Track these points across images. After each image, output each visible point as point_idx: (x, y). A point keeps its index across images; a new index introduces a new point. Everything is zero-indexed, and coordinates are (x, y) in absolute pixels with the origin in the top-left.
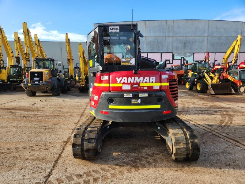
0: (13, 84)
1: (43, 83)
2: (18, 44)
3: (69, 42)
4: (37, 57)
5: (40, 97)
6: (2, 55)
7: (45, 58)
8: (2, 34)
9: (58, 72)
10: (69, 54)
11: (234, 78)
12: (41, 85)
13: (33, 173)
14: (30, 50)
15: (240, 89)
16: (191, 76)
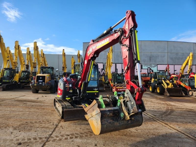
0: (23, 84)
1: (45, 84)
2: (29, 56)
3: (65, 55)
4: (41, 65)
5: (42, 94)
6: (17, 64)
7: (47, 66)
8: (19, 50)
9: (56, 76)
10: (64, 63)
11: (185, 84)
12: (43, 85)
14: (37, 60)
15: (189, 93)
16: (153, 82)
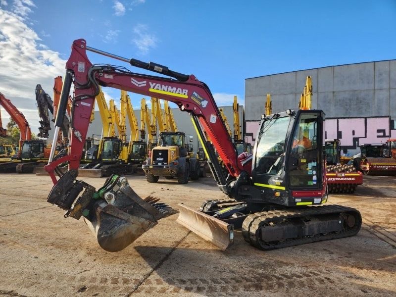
0: (135, 165)
1: (167, 165)
2: (145, 114)
4: (165, 129)
5: (162, 184)
6: (126, 128)
7: (175, 130)
9: (189, 150)
12: (165, 167)
13: (133, 269)
14: (157, 121)
